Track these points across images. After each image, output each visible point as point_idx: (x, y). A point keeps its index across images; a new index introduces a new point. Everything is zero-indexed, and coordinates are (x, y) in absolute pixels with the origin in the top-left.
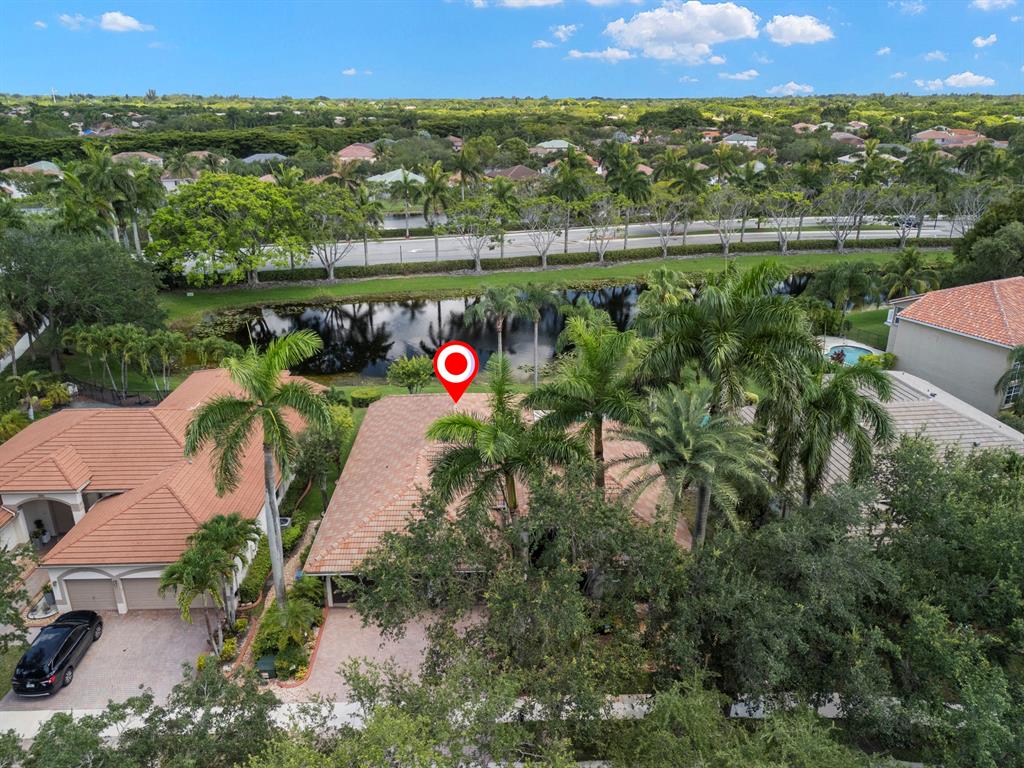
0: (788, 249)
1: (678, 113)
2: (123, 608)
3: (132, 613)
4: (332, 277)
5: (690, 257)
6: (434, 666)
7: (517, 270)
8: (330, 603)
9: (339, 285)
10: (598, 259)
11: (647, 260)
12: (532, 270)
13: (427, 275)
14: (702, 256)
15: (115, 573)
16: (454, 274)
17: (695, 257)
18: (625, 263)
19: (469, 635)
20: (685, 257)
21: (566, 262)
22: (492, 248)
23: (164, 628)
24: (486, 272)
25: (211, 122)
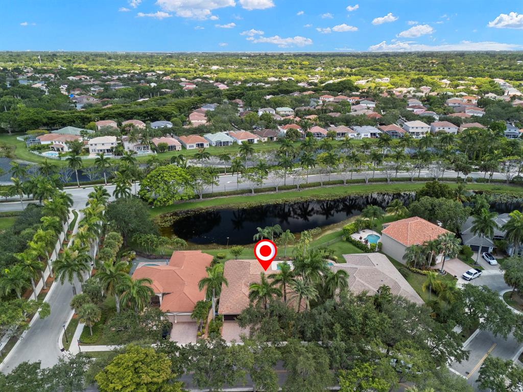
0: (369, 182)
1: (342, 84)
2: (176, 322)
3: (177, 322)
4: (201, 198)
5: (331, 186)
6: (251, 334)
7: (267, 193)
8: (223, 321)
9: (204, 201)
10: (297, 188)
11: (315, 188)
12: (272, 193)
13: (234, 196)
14: (335, 186)
15: (175, 314)
16: (244, 195)
17: (333, 186)
18: (307, 189)
19: (258, 329)
20: (329, 186)
21: (285, 189)
22: (258, 185)
23: (187, 326)
24: (256, 194)
25: (128, 92)
